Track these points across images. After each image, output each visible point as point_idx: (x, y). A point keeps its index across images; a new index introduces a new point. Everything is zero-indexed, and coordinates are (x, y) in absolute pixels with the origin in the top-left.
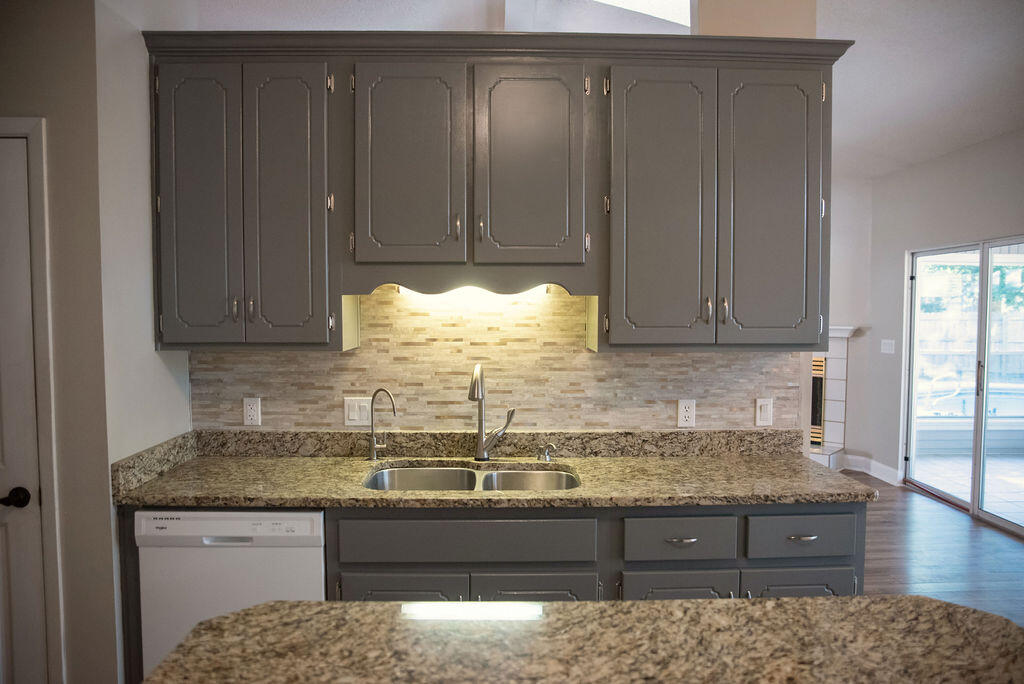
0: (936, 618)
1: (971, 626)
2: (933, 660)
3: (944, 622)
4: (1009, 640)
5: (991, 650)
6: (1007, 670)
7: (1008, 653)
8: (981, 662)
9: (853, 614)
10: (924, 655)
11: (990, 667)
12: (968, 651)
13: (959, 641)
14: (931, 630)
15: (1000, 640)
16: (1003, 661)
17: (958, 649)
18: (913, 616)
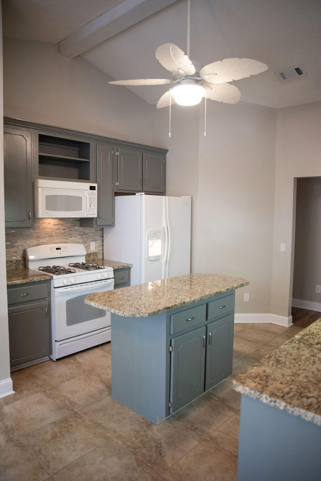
0: (140, 308)
1: (132, 308)
2: (136, 301)
3: (138, 308)
4: (123, 307)
5: (126, 305)
6: (123, 303)
7: (123, 305)
8: (127, 302)
9: (159, 304)
10: (138, 301)
11: (126, 302)
12: (130, 304)
13: (133, 305)
14: (140, 305)
15: (125, 307)
16: (124, 303)
17: (132, 303)
18: (146, 307)
